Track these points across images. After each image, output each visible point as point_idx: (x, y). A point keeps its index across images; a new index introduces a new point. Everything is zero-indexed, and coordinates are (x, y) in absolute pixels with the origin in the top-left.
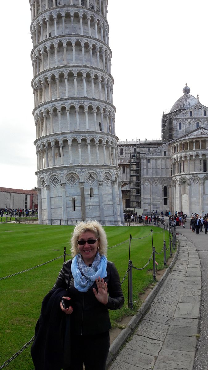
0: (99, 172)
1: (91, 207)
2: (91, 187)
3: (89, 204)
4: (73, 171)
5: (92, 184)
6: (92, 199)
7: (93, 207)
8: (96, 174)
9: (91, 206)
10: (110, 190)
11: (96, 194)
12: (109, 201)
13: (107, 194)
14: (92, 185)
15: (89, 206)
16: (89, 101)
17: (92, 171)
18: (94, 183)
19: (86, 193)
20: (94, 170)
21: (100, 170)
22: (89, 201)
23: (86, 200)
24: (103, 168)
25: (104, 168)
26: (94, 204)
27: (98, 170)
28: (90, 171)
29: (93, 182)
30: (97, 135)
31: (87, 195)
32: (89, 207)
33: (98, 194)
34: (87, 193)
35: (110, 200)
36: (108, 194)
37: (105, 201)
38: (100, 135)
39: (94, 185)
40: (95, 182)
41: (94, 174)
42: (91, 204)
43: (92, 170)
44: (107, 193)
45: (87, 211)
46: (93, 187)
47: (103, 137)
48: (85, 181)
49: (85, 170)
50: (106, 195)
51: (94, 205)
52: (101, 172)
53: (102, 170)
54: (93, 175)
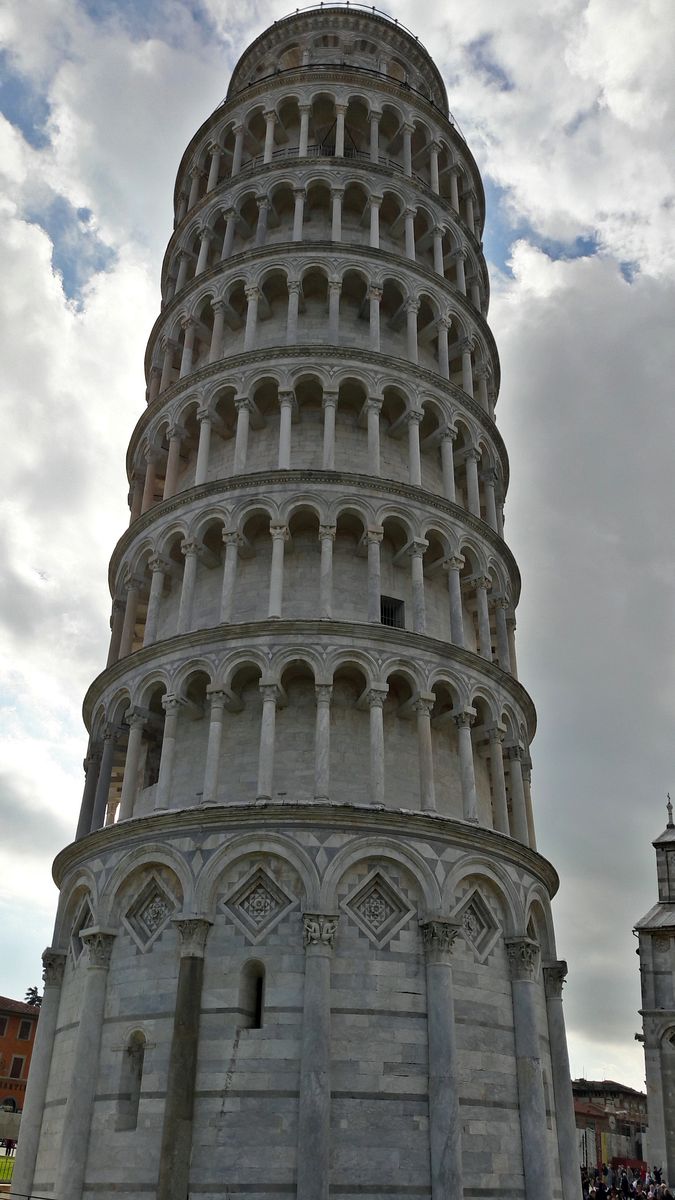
0: (312, 851)
1: (231, 1105)
2: (255, 953)
3: (223, 1076)
4: (158, 850)
5: (260, 938)
6: (250, 1045)
7: (252, 1102)
8: (294, 869)
9: (237, 1094)
10: (409, 984)
11: (283, 1010)
12: (389, 1068)
13: (371, 1012)
14: (263, 943)
15: (224, 1094)
16: (293, 486)
17: (267, 847)
18: (275, 931)
19: (210, 1000)
20: (278, 841)
21: (322, 840)
22: (228, 1054)
23: (207, 1047)
24: (345, 830)
25: (356, 830)
26: (262, 1083)
27: (310, 839)
28: (254, 847)
29: (271, 925)
30: (325, 639)
31: (219, 1011)
32: (216, 1104)
33: (294, 1010)
34: (223, 993)
35: (399, 1059)
36: (381, 1012)
37: (354, 1064)
38: (346, 641)
39: (273, 940)
40: (285, 920)
41: (285, 868)
42: (237, 1082)
43: (268, 839)
44: (376, 1006)
45: (206, 1134)
46: (266, 960)
47: (366, 649)
48: (219, 911)
49: (222, 837)
50: (364, 1020)
51: (260, 1086)
52: (331, 853)
53: (336, 841)
54: (277, 872)
